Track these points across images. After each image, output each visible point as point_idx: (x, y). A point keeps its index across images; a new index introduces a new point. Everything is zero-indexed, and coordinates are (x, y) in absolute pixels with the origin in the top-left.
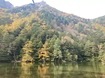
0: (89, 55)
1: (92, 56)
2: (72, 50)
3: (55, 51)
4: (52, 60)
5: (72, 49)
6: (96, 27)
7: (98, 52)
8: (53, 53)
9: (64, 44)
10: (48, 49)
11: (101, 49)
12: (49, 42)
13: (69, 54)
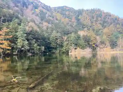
0: (55, 47)
1: (58, 47)
2: (39, 41)
3: (19, 40)
4: (14, 53)
5: (40, 39)
6: (57, 17)
7: (63, 43)
8: (17, 44)
9: (30, 32)
10: (8, 37)
11: (66, 40)
12: (9, 28)
13: (36, 45)
